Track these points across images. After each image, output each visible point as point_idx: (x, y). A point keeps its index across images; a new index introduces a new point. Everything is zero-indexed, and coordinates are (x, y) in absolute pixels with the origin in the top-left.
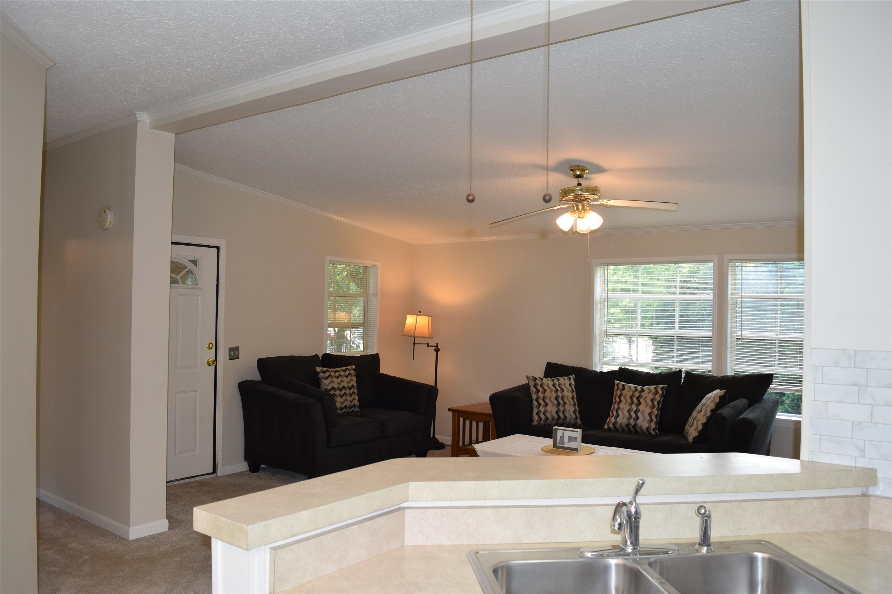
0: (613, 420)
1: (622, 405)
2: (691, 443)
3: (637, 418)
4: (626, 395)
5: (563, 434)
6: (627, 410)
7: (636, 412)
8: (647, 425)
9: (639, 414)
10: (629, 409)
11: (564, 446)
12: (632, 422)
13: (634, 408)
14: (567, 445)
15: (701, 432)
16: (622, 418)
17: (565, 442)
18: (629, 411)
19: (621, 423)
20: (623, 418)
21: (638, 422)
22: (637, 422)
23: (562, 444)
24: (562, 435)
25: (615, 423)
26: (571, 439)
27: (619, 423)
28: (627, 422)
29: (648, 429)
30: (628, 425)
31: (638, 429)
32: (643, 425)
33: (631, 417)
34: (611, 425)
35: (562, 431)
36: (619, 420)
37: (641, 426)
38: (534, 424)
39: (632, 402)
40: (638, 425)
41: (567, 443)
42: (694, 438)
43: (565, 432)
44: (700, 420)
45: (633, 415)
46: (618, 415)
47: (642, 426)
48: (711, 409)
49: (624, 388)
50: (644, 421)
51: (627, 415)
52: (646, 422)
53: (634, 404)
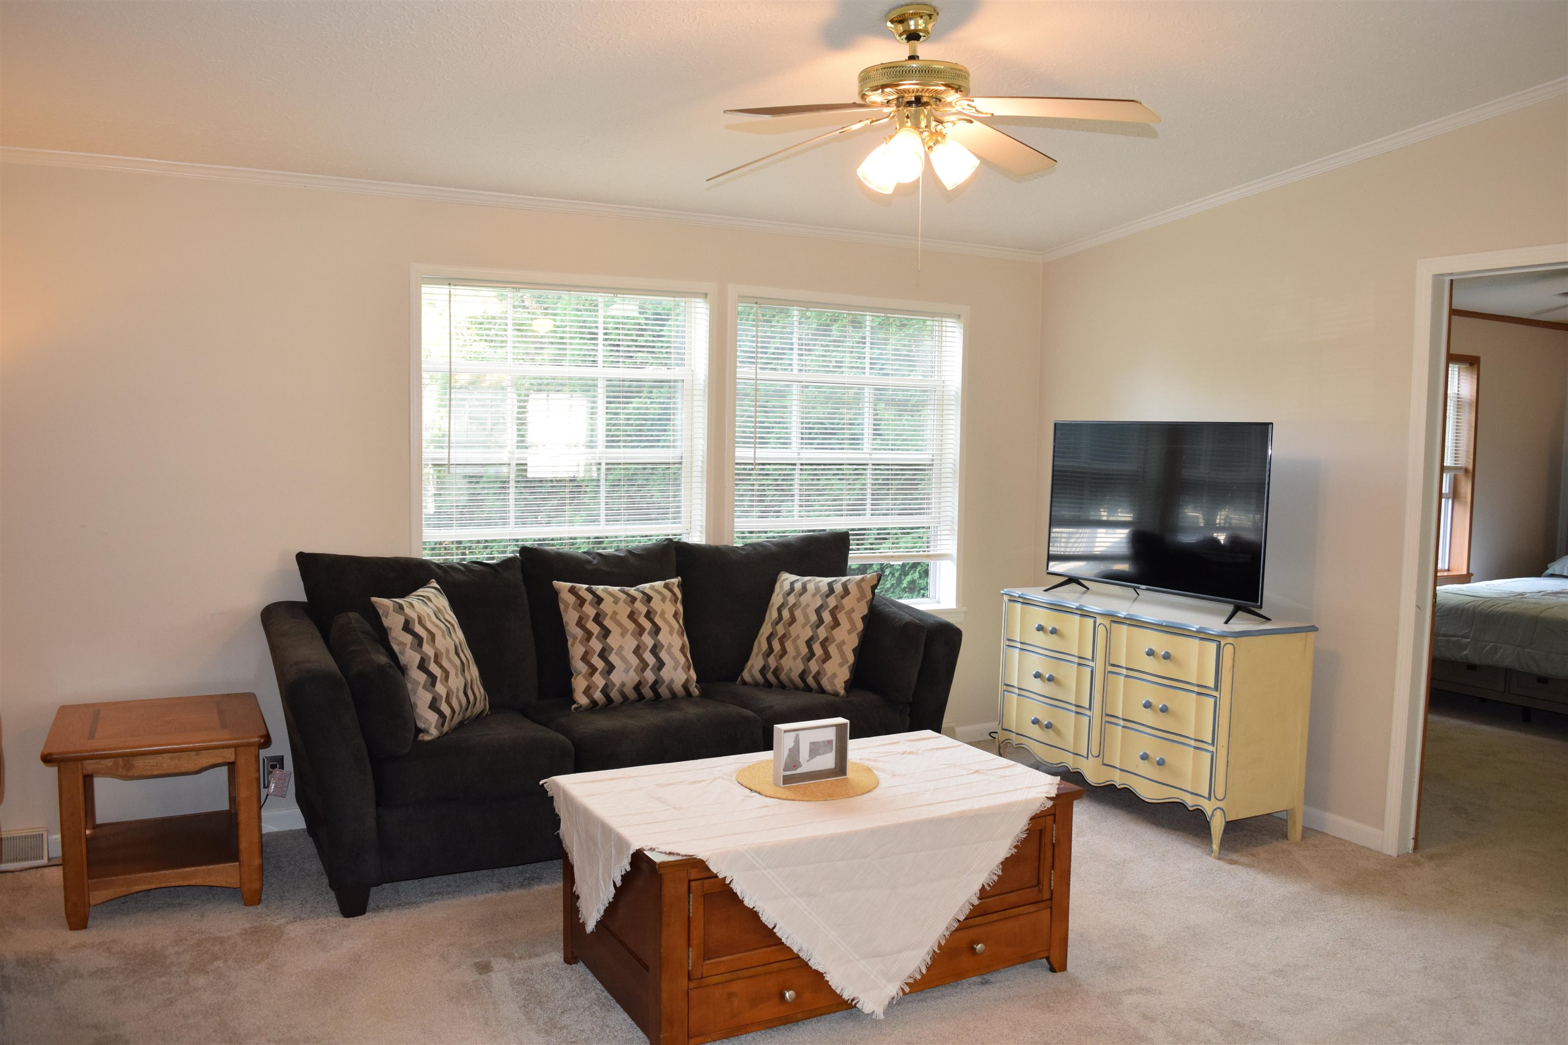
0: (599, 680)
1: (613, 640)
2: (845, 694)
3: (661, 664)
4: (615, 613)
5: (797, 741)
6: (632, 650)
7: (655, 651)
8: (683, 677)
9: (663, 655)
10: (638, 647)
11: (799, 771)
12: (650, 676)
13: (648, 641)
14: (807, 765)
15: (856, 670)
16: (624, 671)
17: (801, 760)
18: (637, 651)
19: (623, 685)
20: (627, 671)
21: (666, 673)
22: (662, 673)
23: (794, 766)
24: (792, 744)
25: (606, 686)
26: (815, 749)
27: (618, 684)
28: (639, 679)
29: (685, 686)
30: (637, 687)
31: (663, 691)
32: (675, 679)
33: (644, 665)
34: (598, 695)
35: (795, 733)
36: (617, 677)
37: (672, 681)
38: (427, 738)
39: (641, 630)
40: (664, 682)
41: (808, 761)
42: (845, 682)
43: (800, 733)
44: (845, 643)
45: (650, 660)
46: (610, 668)
47: (674, 681)
48: (862, 615)
49: (599, 600)
50: (675, 669)
51: (634, 661)
52: (680, 670)
53: (646, 632)
